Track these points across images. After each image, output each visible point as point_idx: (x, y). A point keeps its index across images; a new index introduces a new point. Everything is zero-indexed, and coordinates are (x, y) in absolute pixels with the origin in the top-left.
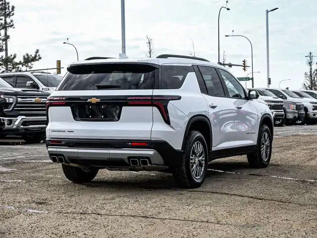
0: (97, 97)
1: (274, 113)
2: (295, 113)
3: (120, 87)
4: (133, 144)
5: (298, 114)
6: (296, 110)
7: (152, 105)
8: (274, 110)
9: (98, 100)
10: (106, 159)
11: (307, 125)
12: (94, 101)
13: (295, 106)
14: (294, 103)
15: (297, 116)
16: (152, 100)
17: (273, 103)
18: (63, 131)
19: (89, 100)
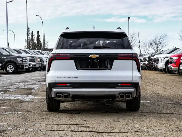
0: (96, 54)
1: (32, 64)
2: (40, 63)
3: (110, 47)
4: (122, 84)
5: (41, 64)
6: (40, 62)
7: (132, 59)
8: (32, 62)
9: (98, 56)
10: (103, 95)
11: (43, 70)
12: (94, 56)
13: (39, 59)
14: (39, 58)
15: (41, 65)
16: (133, 56)
17: (31, 58)
18: (68, 77)
19: (90, 56)
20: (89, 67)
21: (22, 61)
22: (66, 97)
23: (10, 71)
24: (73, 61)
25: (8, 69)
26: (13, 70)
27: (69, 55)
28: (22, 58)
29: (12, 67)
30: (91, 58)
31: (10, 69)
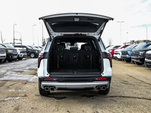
21: (38, 52)
23: (32, 57)
25: (31, 56)
26: (34, 56)
28: (38, 50)
29: (33, 55)
31: (33, 56)
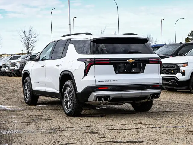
3: (141, 52)
12: (131, 61)
18: (109, 81)
19: (128, 60)
20: (126, 71)
22: (106, 100)
24: (112, 66)
27: (109, 60)
30: (128, 62)
